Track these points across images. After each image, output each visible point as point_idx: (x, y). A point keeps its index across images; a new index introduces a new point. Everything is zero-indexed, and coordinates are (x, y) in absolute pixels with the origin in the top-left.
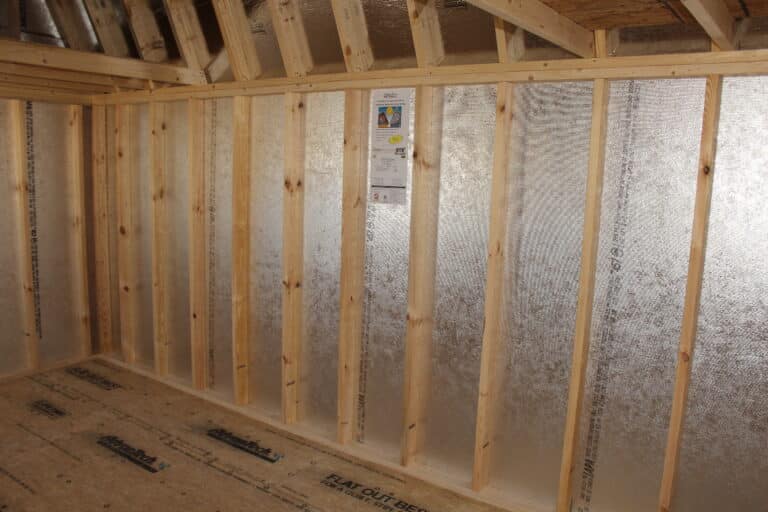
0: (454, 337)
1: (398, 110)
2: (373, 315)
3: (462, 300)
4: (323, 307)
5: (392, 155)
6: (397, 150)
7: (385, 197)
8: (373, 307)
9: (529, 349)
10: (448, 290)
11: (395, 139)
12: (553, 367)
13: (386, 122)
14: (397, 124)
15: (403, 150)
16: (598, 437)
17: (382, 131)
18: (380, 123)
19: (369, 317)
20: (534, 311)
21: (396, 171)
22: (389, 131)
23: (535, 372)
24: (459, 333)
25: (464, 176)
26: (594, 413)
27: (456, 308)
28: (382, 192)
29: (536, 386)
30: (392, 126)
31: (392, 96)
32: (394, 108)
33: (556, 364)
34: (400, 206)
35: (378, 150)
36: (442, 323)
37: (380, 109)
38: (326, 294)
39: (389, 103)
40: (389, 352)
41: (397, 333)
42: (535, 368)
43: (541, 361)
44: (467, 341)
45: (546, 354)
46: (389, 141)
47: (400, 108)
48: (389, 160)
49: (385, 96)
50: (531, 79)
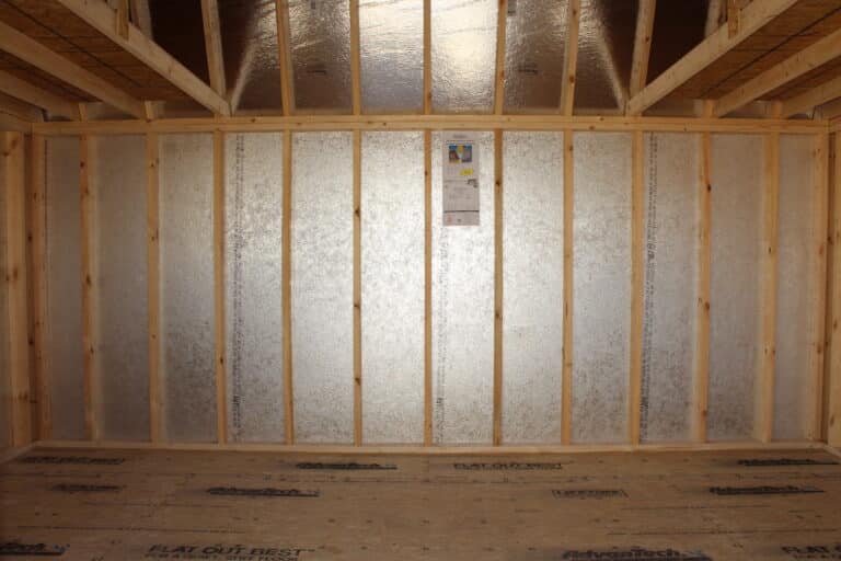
1: (468, 149)
5: (464, 185)
6: (469, 181)
7: (459, 220)
11: (467, 172)
13: (457, 158)
14: (468, 160)
15: (475, 181)
16: (649, 378)
17: (453, 165)
18: (450, 158)
21: (468, 198)
22: (460, 165)
26: (644, 362)
28: (455, 217)
30: (464, 161)
31: (461, 137)
32: (464, 147)
34: (473, 227)
35: (450, 181)
37: (451, 147)
39: (459, 143)
46: (461, 174)
47: (470, 147)
48: (461, 190)
49: (455, 136)
50: (592, 129)
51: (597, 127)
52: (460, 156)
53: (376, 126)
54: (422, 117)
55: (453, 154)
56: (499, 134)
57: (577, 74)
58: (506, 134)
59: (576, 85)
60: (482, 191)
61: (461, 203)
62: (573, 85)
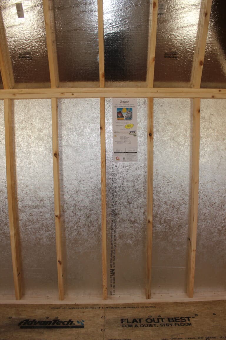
0: (170, 226)
1: (130, 110)
2: (118, 224)
3: (174, 207)
4: (81, 226)
5: (128, 135)
6: (131, 132)
7: (124, 158)
8: (118, 220)
9: (210, 223)
10: (166, 203)
11: (129, 126)
12: (221, 229)
13: (123, 117)
14: (130, 118)
15: (134, 132)
17: (119, 121)
18: (118, 117)
19: (115, 226)
20: (211, 205)
21: (130, 143)
22: (124, 121)
23: (212, 233)
24: (172, 223)
25: (172, 144)
27: (170, 211)
28: (122, 156)
29: (214, 239)
30: (126, 119)
31: (126, 102)
32: (127, 109)
33: (222, 227)
35: (117, 132)
36: (163, 220)
37: (118, 109)
38: (83, 218)
39: (124, 106)
40: (130, 242)
41: (135, 231)
42: (213, 231)
43: (216, 228)
44: (177, 227)
45: (218, 224)
46: (125, 127)
47: (131, 109)
48: (125, 139)
49: (121, 102)
50: (213, 97)
51: (216, 95)
52: (124, 115)
53: (66, 95)
54: (98, 89)
55: (120, 114)
56: (151, 100)
57: (205, 59)
58: (155, 100)
59: (204, 67)
60: (139, 139)
61: (125, 147)
62: (202, 67)
